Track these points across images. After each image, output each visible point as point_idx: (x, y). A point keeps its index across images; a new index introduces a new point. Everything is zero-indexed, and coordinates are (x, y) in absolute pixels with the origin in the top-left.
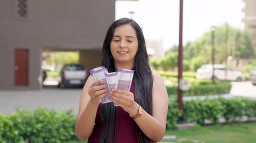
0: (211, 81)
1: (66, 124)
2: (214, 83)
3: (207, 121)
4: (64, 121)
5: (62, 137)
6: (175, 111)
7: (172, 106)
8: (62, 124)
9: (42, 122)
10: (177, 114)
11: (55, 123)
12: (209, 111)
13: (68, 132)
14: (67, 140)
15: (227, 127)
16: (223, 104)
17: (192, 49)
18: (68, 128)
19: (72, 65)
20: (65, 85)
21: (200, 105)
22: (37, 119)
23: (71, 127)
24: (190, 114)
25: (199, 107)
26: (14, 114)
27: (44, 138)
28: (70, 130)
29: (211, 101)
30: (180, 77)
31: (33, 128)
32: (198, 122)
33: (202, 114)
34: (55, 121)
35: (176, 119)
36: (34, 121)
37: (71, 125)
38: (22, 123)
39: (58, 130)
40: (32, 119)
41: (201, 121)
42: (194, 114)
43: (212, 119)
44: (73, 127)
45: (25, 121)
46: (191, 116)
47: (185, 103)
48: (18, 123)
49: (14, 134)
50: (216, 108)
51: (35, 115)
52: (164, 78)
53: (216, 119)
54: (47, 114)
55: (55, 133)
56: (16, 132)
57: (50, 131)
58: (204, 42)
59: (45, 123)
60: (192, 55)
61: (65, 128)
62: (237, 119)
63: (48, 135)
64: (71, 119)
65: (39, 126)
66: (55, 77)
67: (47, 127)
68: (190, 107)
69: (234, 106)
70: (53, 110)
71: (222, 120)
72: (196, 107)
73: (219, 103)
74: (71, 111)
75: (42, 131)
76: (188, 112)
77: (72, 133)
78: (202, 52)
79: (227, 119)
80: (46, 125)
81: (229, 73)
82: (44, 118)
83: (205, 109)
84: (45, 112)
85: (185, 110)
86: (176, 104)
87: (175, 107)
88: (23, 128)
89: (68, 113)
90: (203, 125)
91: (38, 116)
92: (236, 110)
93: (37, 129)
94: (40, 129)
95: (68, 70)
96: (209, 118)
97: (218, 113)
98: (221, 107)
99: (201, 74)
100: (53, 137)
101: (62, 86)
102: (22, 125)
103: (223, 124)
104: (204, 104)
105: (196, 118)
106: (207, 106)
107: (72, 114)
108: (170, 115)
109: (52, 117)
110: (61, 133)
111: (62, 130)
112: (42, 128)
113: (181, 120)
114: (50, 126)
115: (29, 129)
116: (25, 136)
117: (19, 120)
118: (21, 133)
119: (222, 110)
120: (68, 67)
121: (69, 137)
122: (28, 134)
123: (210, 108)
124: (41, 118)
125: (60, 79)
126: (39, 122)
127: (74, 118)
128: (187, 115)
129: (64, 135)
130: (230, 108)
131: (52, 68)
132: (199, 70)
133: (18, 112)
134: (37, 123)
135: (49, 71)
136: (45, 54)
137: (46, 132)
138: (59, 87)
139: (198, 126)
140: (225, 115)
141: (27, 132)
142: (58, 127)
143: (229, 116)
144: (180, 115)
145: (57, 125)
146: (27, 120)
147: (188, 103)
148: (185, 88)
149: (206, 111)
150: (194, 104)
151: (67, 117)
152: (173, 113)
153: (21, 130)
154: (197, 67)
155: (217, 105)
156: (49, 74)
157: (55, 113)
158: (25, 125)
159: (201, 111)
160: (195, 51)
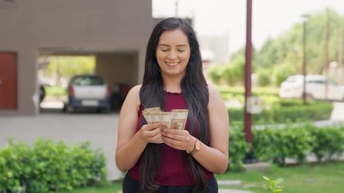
0: (301, 101)
1: (81, 163)
2: (305, 103)
3: (288, 160)
4: (77, 159)
5: (75, 182)
6: (240, 144)
7: (236, 137)
8: (74, 162)
9: (46, 159)
10: (243, 148)
11: (64, 161)
12: (291, 145)
13: (84, 175)
14: (82, 186)
15: (317, 168)
16: (313, 134)
17: (275, 51)
18: (83, 168)
19: (84, 77)
20: (74, 107)
21: (278, 135)
22: (38, 155)
23: (87, 167)
24: (263, 149)
25: (275, 138)
26: (7, 147)
27: (49, 183)
28: (87, 171)
29: (295, 130)
30: (248, 93)
31: (34, 168)
32: (275, 161)
33: (281, 149)
34: (65, 158)
35: (241, 157)
36: (34, 158)
37: (87, 164)
38: (19, 161)
39: (68, 171)
40: (32, 156)
41: (280, 159)
42: (268, 149)
43: (296, 156)
44: (91, 167)
45: (21, 158)
46: (264, 152)
47: (255, 133)
48: (13, 160)
49: (7, 176)
50: (303, 140)
51: (36, 150)
52: (229, 96)
53: (301, 157)
54: (54, 148)
55: (64, 175)
56: (10, 174)
57: (57, 172)
58: (293, 40)
59: (51, 161)
60: (274, 60)
61: (79, 168)
62: (335, 156)
63: (55, 178)
64: (87, 156)
65: (42, 165)
66: (57, 96)
67: (54, 167)
68: (263, 139)
69: (329, 137)
70: (61, 143)
71: (311, 158)
72: (272, 140)
73: (307, 133)
74: (88, 144)
75: (45, 173)
76: (259, 145)
77: (89, 176)
78: (290, 54)
79: (320, 156)
80: (51, 164)
81: (332, 88)
82: (50, 154)
83: (285, 141)
84: (50, 144)
85: (255, 144)
86: (243, 134)
87: (240, 138)
88: (19, 168)
89: (83, 147)
90: (282, 165)
91: (40, 152)
92: (333, 144)
93: (39, 170)
94: (43, 169)
95: (79, 85)
96: (291, 155)
97: (305, 148)
98: (309, 139)
99: (287, 91)
100: (62, 181)
101: (70, 109)
102: (19, 164)
103: (313, 164)
104: (284, 134)
105: (273, 155)
106: (289, 137)
107: (89, 148)
108: (234, 150)
109: (60, 153)
110: (74, 176)
111: (74, 171)
112: (47, 167)
113: (250, 158)
114: (58, 166)
115: (28, 170)
116: (22, 179)
117: (14, 156)
118: (17, 175)
119: (311, 144)
120: (78, 81)
121: (84, 182)
122: (27, 176)
123: (293, 141)
124: (45, 154)
125: (65, 98)
126: (41, 159)
127: (92, 155)
128: (259, 151)
129: (77, 179)
130: (323, 141)
131: (52, 82)
132: (284, 84)
133: (11, 145)
134: (40, 161)
135: (49, 86)
136: (41, 60)
137: (51, 174)
138: (64, 110)
139: (275, 167)
140: (315, 151)
141: (25, 173)
142: (70, 167)
143: (321, 152)
144: (247, 150)
145: (67, 164)
146: (26, 156)
147: (259, 133)
148: (254, 110)
149: (287, 145)
150: (269, 134)
151: (82, 152)
152: (237, 147)
153: (17, 171)
154: (281, 80)
155: (303, 135)
156: (48, 90)
157: (65, 147)
158: (22, 164)
159: (280, 145)
160: (279, 54)
